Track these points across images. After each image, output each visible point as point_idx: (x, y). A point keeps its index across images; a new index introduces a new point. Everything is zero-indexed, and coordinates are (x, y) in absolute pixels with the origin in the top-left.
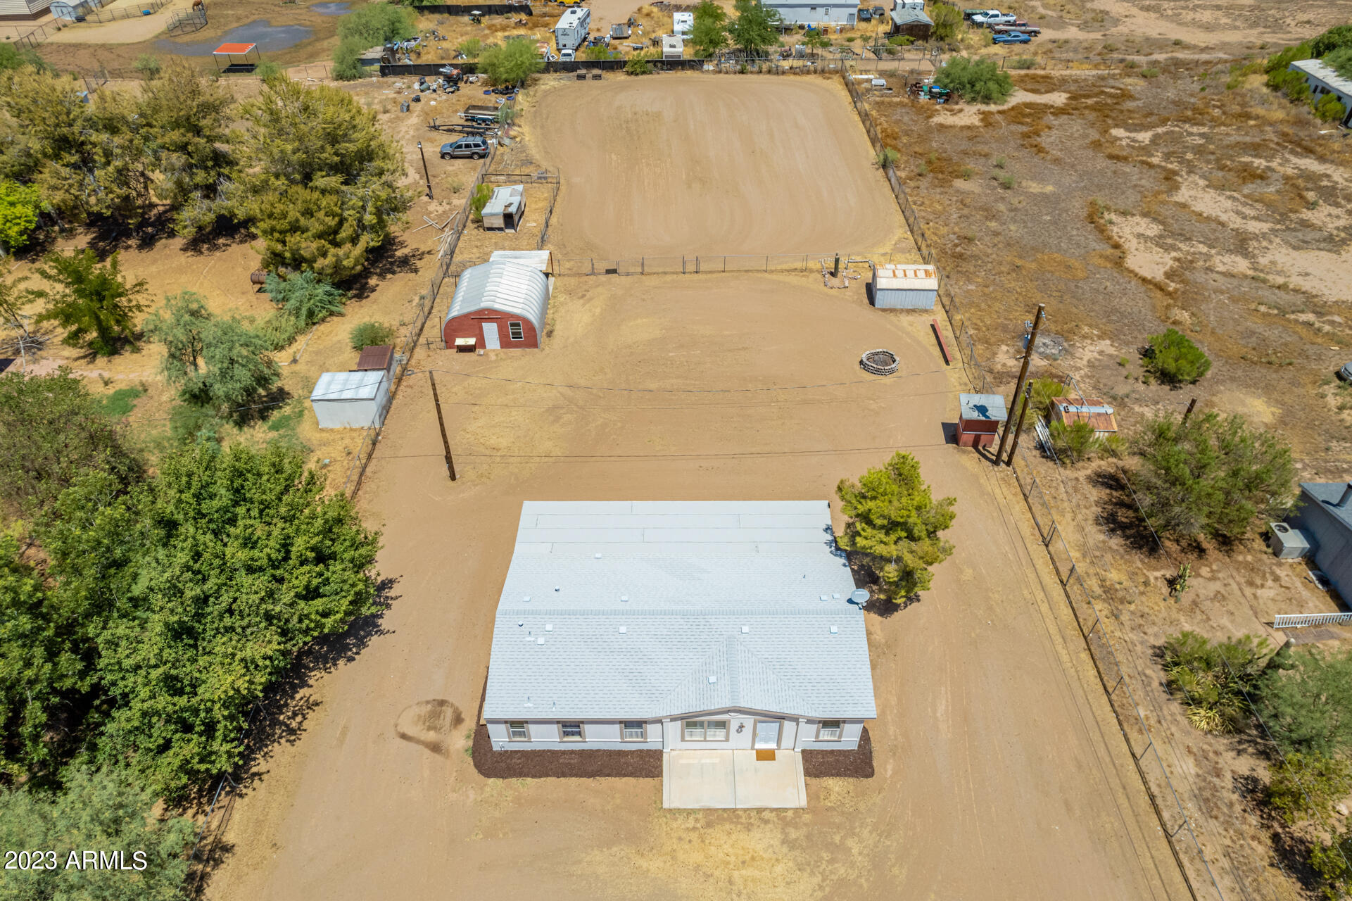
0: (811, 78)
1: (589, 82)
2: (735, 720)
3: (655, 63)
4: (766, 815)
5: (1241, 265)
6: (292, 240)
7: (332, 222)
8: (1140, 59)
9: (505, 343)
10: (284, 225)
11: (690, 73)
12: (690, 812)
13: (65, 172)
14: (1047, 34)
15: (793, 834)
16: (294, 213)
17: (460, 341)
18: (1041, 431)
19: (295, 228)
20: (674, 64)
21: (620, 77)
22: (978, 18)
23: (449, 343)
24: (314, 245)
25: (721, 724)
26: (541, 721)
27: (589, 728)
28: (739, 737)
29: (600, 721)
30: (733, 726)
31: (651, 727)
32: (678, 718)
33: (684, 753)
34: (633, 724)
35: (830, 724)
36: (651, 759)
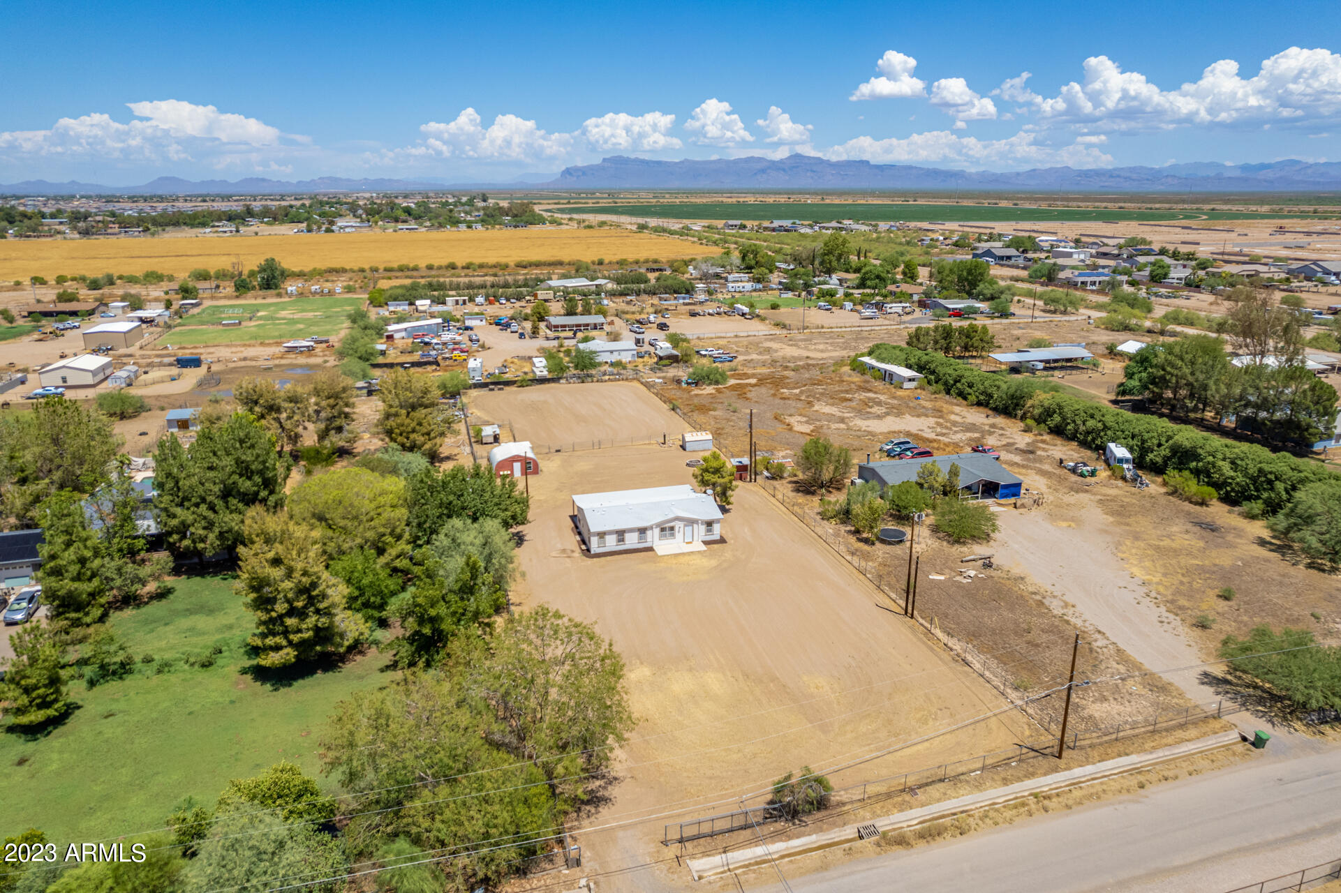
0: (621, 382)
1: (496, 392)
2: (678, 525)
3: (534, 380)
4: (694, 552)
5: (842, 426)
6: (412, 436)
8: (791, 365)
9: (524, 471)
10: (410, 429)
11: (553, 385)
12: (668, 555)
14: (741, 358)
15: (705, 554)
16: (413, 424)
17: (502, 473)
18: (766, 473)
19: (414, 431)
20: (542, 381)
21: (513, 389)
22: (703, 353)
25: (672, 529)
26: (610, 533)
27: (627, 536)
28: (679, 536)
29: (631, 530)
30: (677, 529)
31: (649, 533)
32: (658, 525)
33: (663, 547)
34: (642, 531)
35: (709, 524)
36: (650, 549)
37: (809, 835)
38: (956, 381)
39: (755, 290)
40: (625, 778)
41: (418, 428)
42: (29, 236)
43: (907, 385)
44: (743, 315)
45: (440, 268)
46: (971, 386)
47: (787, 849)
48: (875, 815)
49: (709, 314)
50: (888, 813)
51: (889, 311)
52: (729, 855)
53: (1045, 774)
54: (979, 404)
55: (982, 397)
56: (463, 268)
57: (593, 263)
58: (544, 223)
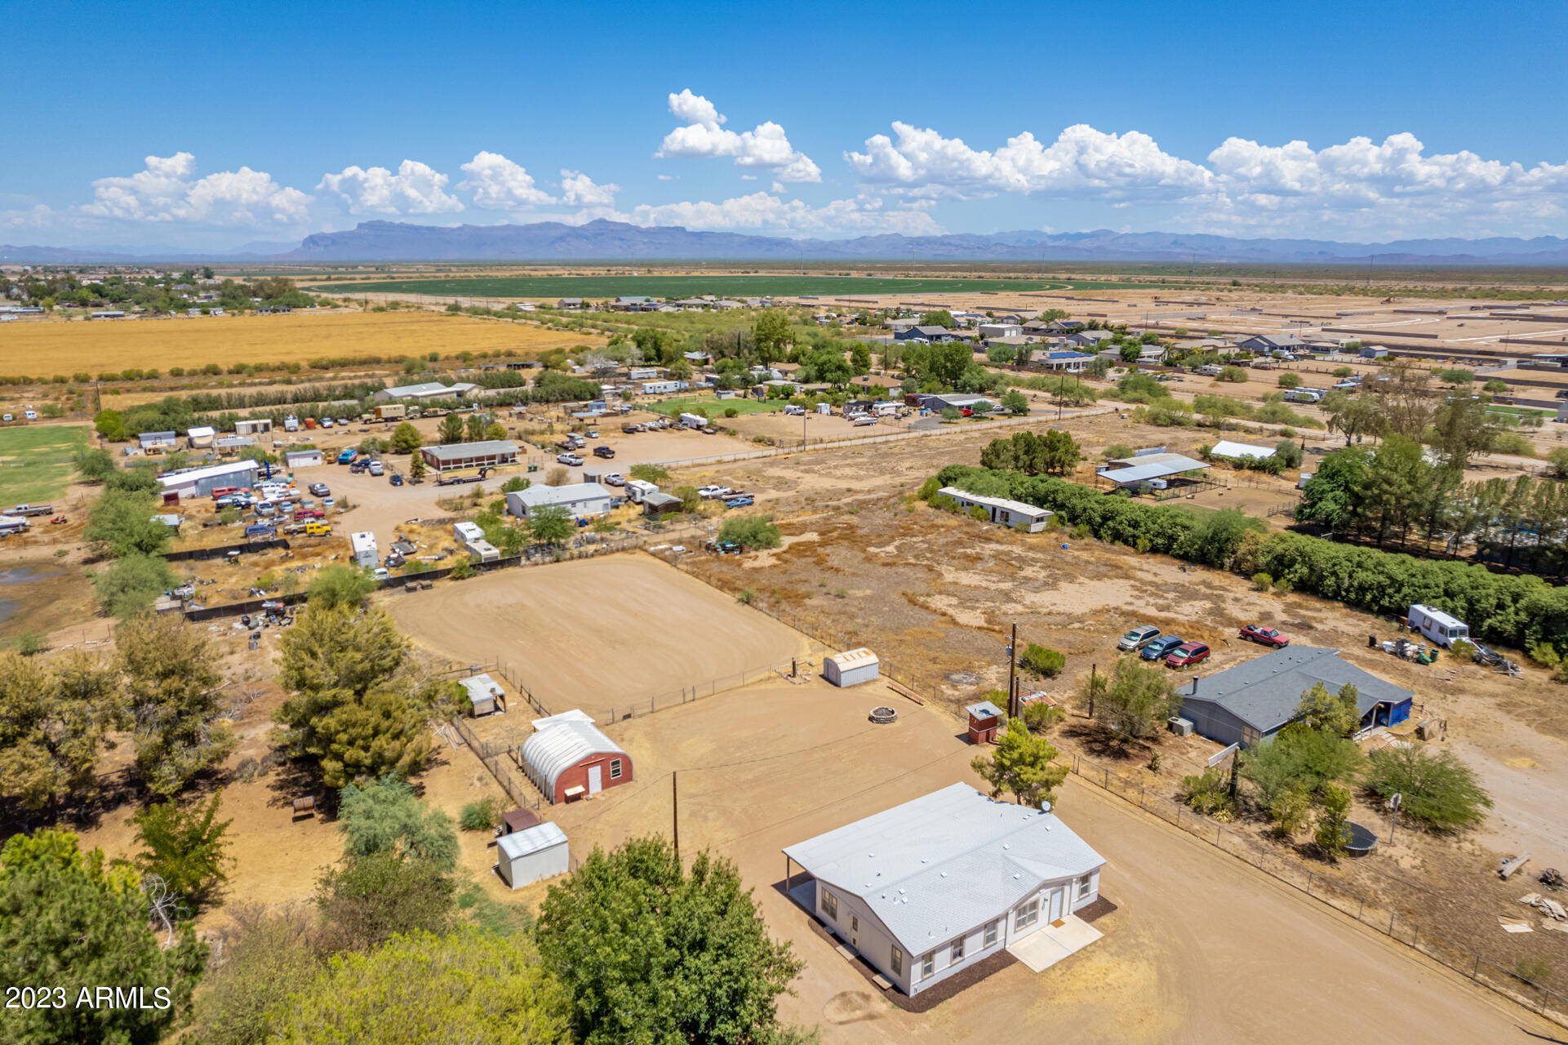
1: (420, 593)
2: (1042, 897)
3: (483, 564)
4: (1089, 949)
5: (1019, 607)
6: (375, 744)
8: (839, 504)
9: (606, 784)
11: (510, 570)
12: (1053, 967)
14: (760, 498)
15: (1112, 950)
17: (569, 792)
19: (376, 733)
20: (492, 564)
22: (704, 493)
23: (558, 798)
25: (1034, 906)
26: (940, 948)
27: (968, 943)
28: (1043, 916)
29: (974, 931)
30: (1040, 904)
31: (1001, 926)
32: (1012, 907)
33: (1019, 944)
34: (990, 926)
35: (1084, 880)
38: (1105, 519)
39: (680, 391)
41: (385, 724)
43: (1036, 527)
44: (699, 428)
45: (193, 373)
46: (1135, 524)
49: (651, 429)
51: (881, 413)
54: (1154, 550)
55: (1160, 541)
56: (230, 372)
57: (424, 358)
58: (312, 306)
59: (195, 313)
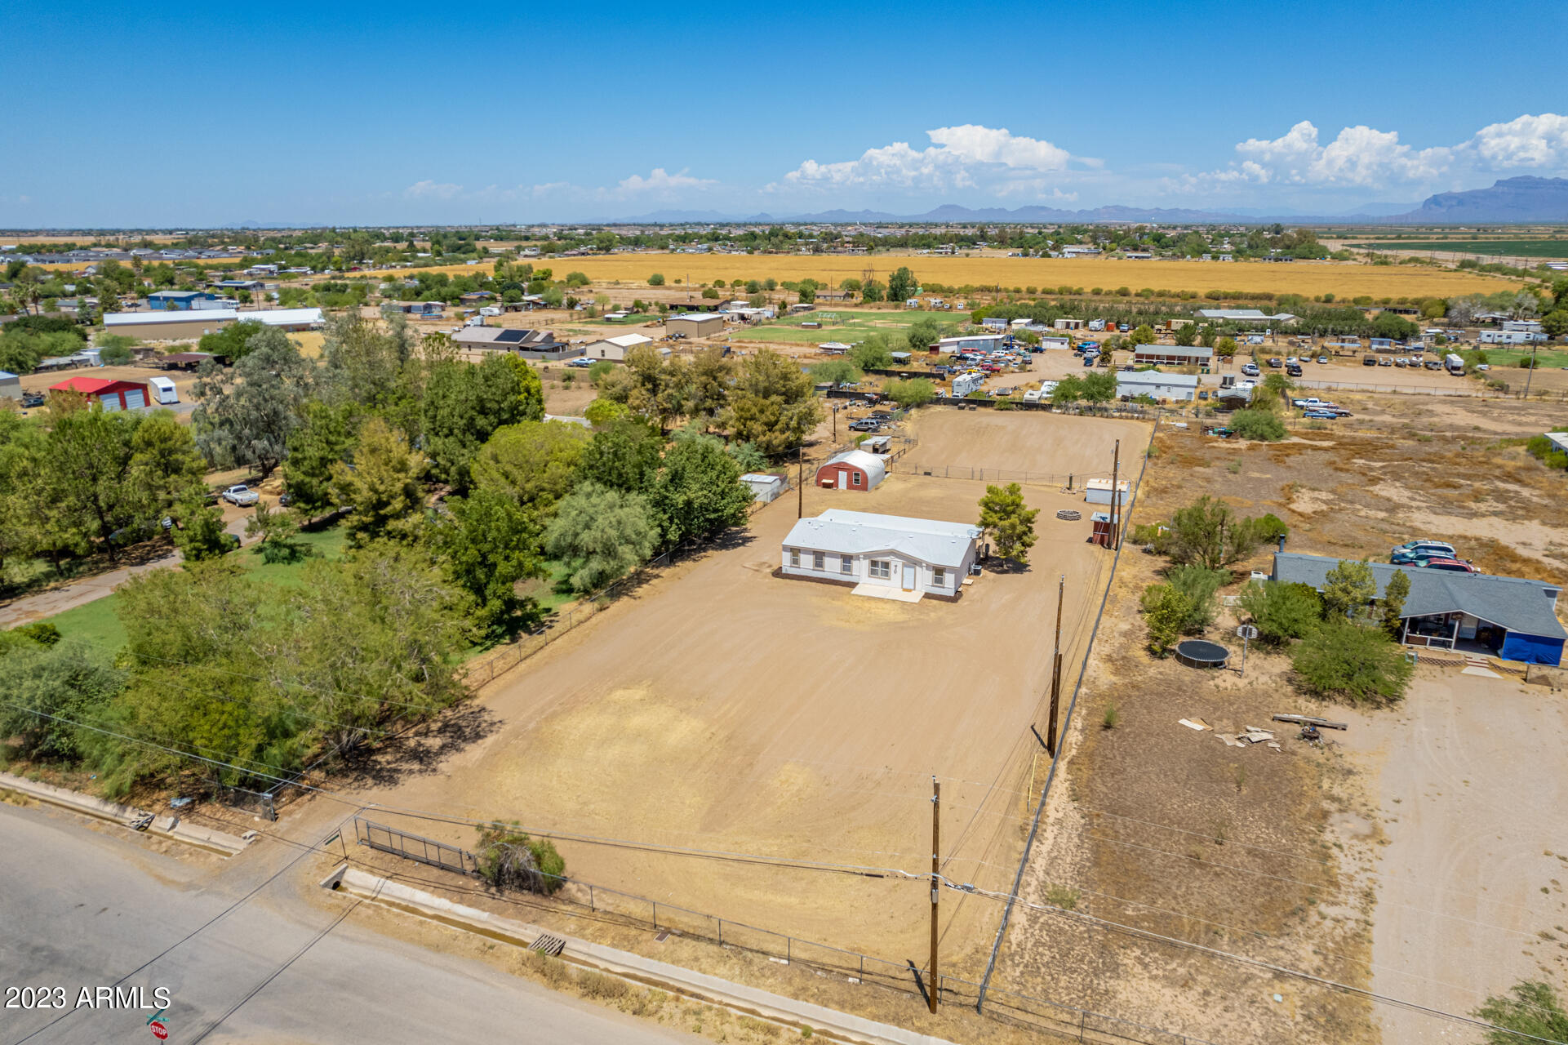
0: (1131, 421)
2: (895, 562)
3: (1017, 404)
4: (898, 602)
5: (1381, 515)
7: (773, 419)
9: (850, 487)
11: (1041, 413)
12: (862, 596)
13: (644, 392)
15: (906, 607)
16: (754, 410)
17: (824, 481)
18: (1150, 544)
20: (1030, 406)
22: (1300, 403)
23: (818, 483)
24: (760, 429)
25: (886, 565)
26: (807, 551)
27: (827, 560)
28: (895, 577)
29: (833, 555)
30: (892, 568)
31: (855, 563)
32: (867, 556)
33: (869, 585)
34: (847, 559)
35: (939, 571)
36: (852, 585)
37: (484, 910)
40: (443, 773)
42: (771, 253)
47: (448, 911)
48: (580, 933)
50: (596, 938)
52: (389, 882)
53: (875, 1017)
58: (1323, 258)
59: (1207, 257)
